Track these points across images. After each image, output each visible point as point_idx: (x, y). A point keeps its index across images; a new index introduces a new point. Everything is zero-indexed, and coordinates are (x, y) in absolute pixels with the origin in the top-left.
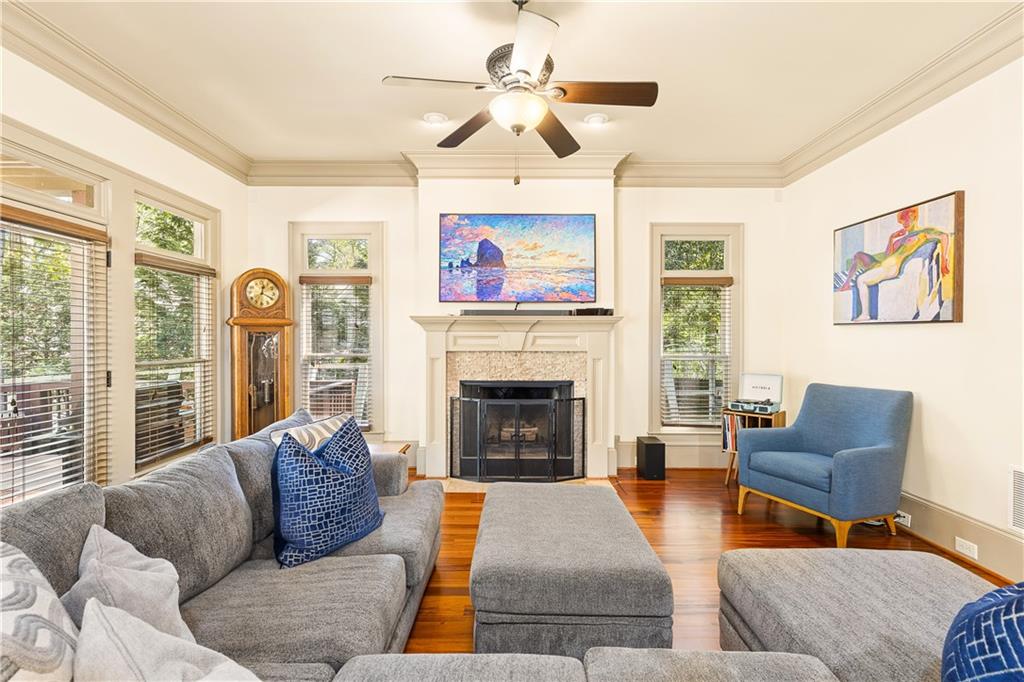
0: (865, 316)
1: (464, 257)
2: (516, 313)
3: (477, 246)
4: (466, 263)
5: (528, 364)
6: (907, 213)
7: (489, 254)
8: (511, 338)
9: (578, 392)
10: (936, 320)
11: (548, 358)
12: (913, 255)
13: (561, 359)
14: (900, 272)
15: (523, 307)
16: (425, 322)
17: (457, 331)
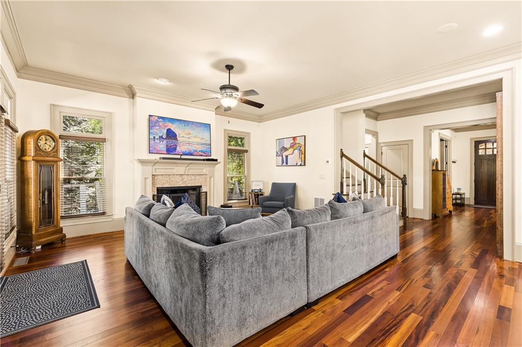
0: (285, 164)
1: (160, 135)
2: (180, 159)
3: (166, 131)
4: (161, 137)
5: (185, 180)
6: (294, 138)
7: (171, 135)
8: (180, 169)
9: (204, 189)
10: (301, 165)
11: (193, 177)
12: (296, 149)
13: (198, 177)
14: (293, 153)
15: (183, 157)
16: (143, 162)
17: (157, 166)
